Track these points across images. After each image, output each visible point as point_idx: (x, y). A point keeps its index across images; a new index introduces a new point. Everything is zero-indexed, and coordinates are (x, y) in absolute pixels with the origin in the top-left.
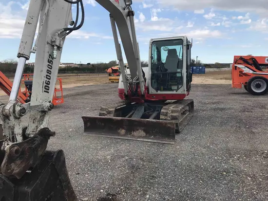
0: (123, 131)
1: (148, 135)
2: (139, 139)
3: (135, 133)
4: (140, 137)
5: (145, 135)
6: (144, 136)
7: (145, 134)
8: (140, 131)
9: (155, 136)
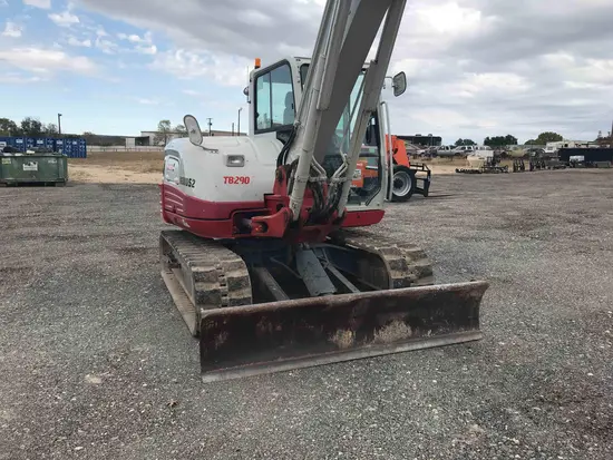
0: (346, 337)
1: (417, 331)
2: (399, 349)
3: (386, 334)
4: (399, 342)
5: (410, 332)
6: (409, 338)
7: (409, 328)
8: (397, 323)
9: (434, 329)
